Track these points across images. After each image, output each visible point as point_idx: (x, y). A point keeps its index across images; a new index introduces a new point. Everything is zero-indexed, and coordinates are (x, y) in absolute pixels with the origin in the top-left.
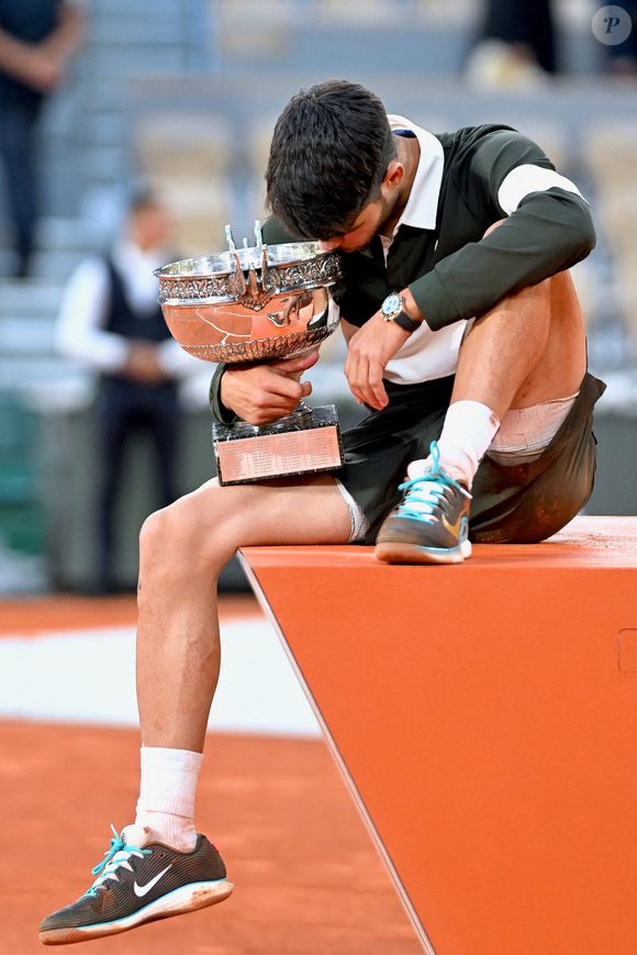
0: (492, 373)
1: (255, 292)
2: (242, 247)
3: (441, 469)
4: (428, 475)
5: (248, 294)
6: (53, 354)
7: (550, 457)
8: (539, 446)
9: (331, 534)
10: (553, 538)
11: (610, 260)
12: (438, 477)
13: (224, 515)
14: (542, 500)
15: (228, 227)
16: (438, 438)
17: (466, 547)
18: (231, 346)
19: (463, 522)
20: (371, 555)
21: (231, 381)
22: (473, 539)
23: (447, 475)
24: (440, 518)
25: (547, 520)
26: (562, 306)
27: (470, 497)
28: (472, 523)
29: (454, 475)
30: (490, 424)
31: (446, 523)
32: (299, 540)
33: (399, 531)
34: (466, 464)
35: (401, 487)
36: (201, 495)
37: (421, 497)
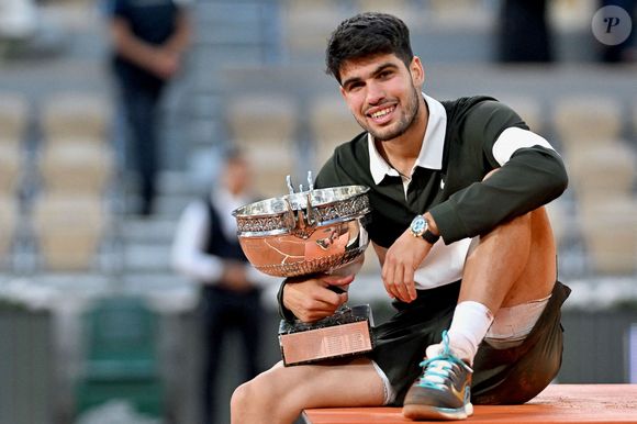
0: (489, 281)
1: (303, 226)
2: (299, 191)
3: (450, 351)
4: (441, 355)
5: (297, 227)
6: (169, 270)
7: (531, 341)
8: (523, 334)
9: (370, 399)
10: (533, 401)
11: (573, 198)
12: (447, 357)
13: (291, 387)
14: (524, 373)
15: (288, 177)
16: (448, 329)
17: (469, 408)
18: (288, 266)
19: (467, 389)
20: (400, 414)
21: (290, 290)
22: (474, 402)
23: (455, 355)
24: (450, 387)
25: (528, 387)
26: (540, 232)
27: (472, 371)
28: (473, 390)
29: (460, 355)
30: (486, 318)
31: (454, 390)
32: (348, 403)
33: (419, 396)
34: (469, 348)
35: (421, 364)
36: (273, 372)
37: (436, 372)
